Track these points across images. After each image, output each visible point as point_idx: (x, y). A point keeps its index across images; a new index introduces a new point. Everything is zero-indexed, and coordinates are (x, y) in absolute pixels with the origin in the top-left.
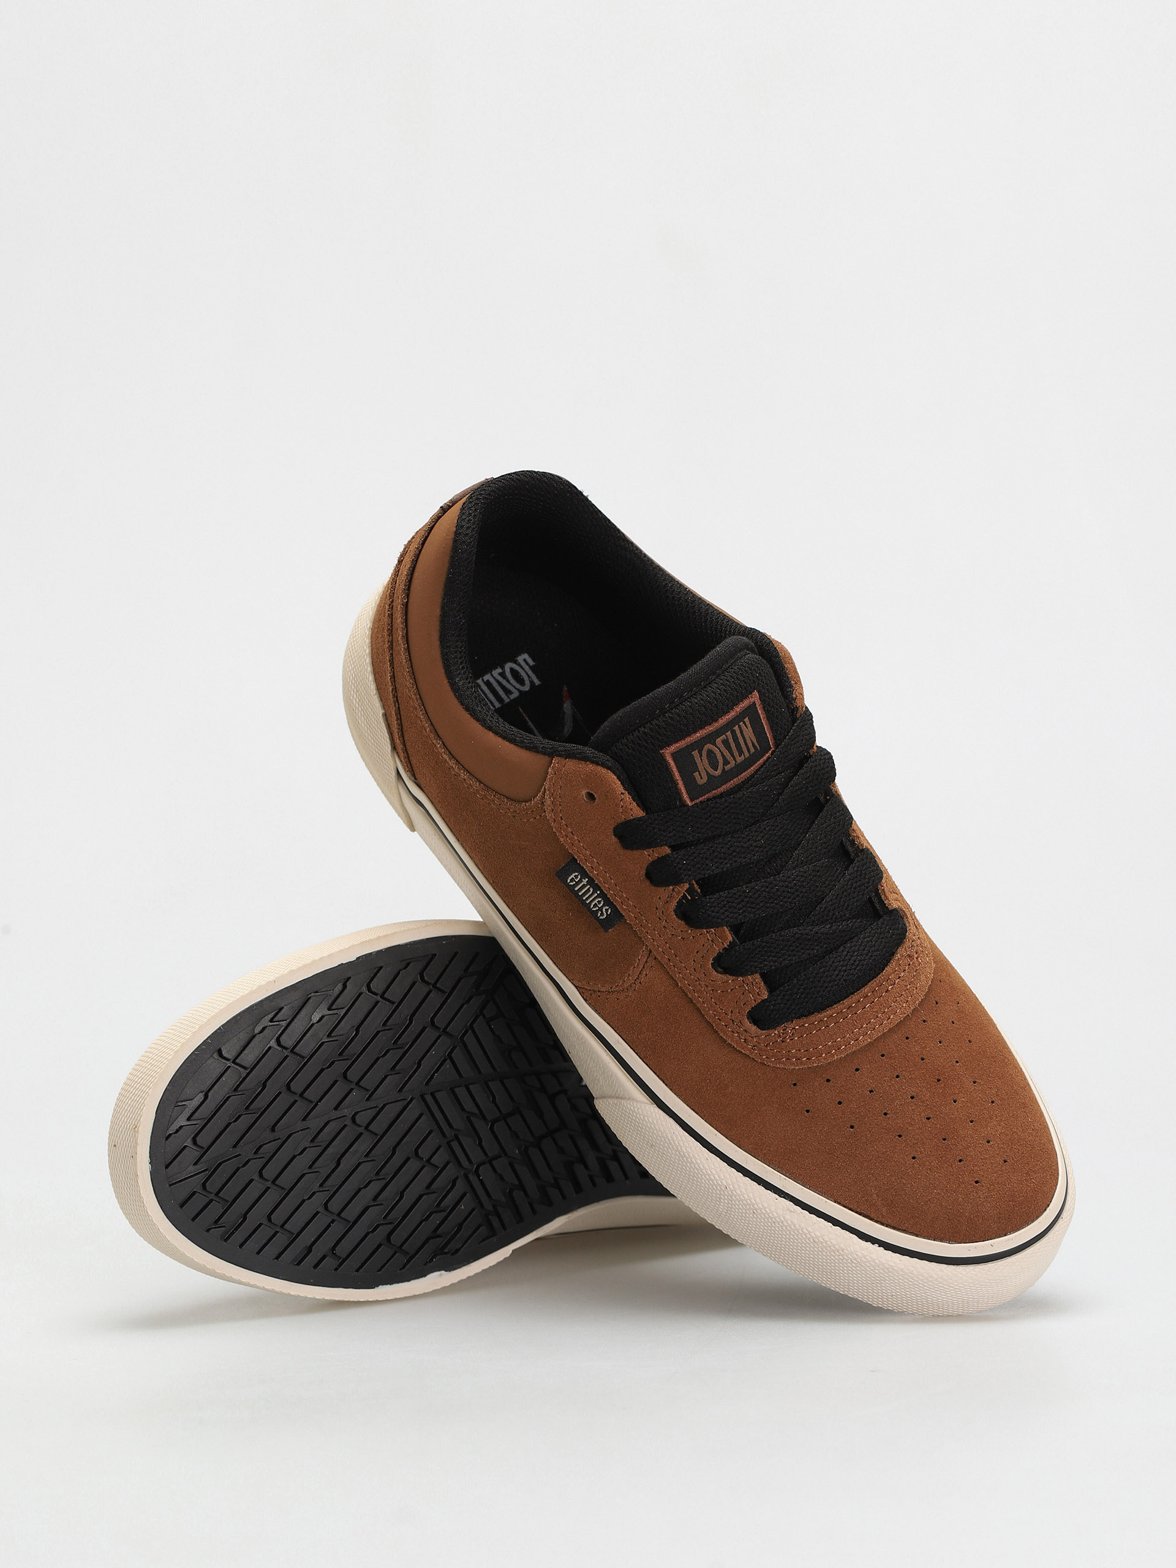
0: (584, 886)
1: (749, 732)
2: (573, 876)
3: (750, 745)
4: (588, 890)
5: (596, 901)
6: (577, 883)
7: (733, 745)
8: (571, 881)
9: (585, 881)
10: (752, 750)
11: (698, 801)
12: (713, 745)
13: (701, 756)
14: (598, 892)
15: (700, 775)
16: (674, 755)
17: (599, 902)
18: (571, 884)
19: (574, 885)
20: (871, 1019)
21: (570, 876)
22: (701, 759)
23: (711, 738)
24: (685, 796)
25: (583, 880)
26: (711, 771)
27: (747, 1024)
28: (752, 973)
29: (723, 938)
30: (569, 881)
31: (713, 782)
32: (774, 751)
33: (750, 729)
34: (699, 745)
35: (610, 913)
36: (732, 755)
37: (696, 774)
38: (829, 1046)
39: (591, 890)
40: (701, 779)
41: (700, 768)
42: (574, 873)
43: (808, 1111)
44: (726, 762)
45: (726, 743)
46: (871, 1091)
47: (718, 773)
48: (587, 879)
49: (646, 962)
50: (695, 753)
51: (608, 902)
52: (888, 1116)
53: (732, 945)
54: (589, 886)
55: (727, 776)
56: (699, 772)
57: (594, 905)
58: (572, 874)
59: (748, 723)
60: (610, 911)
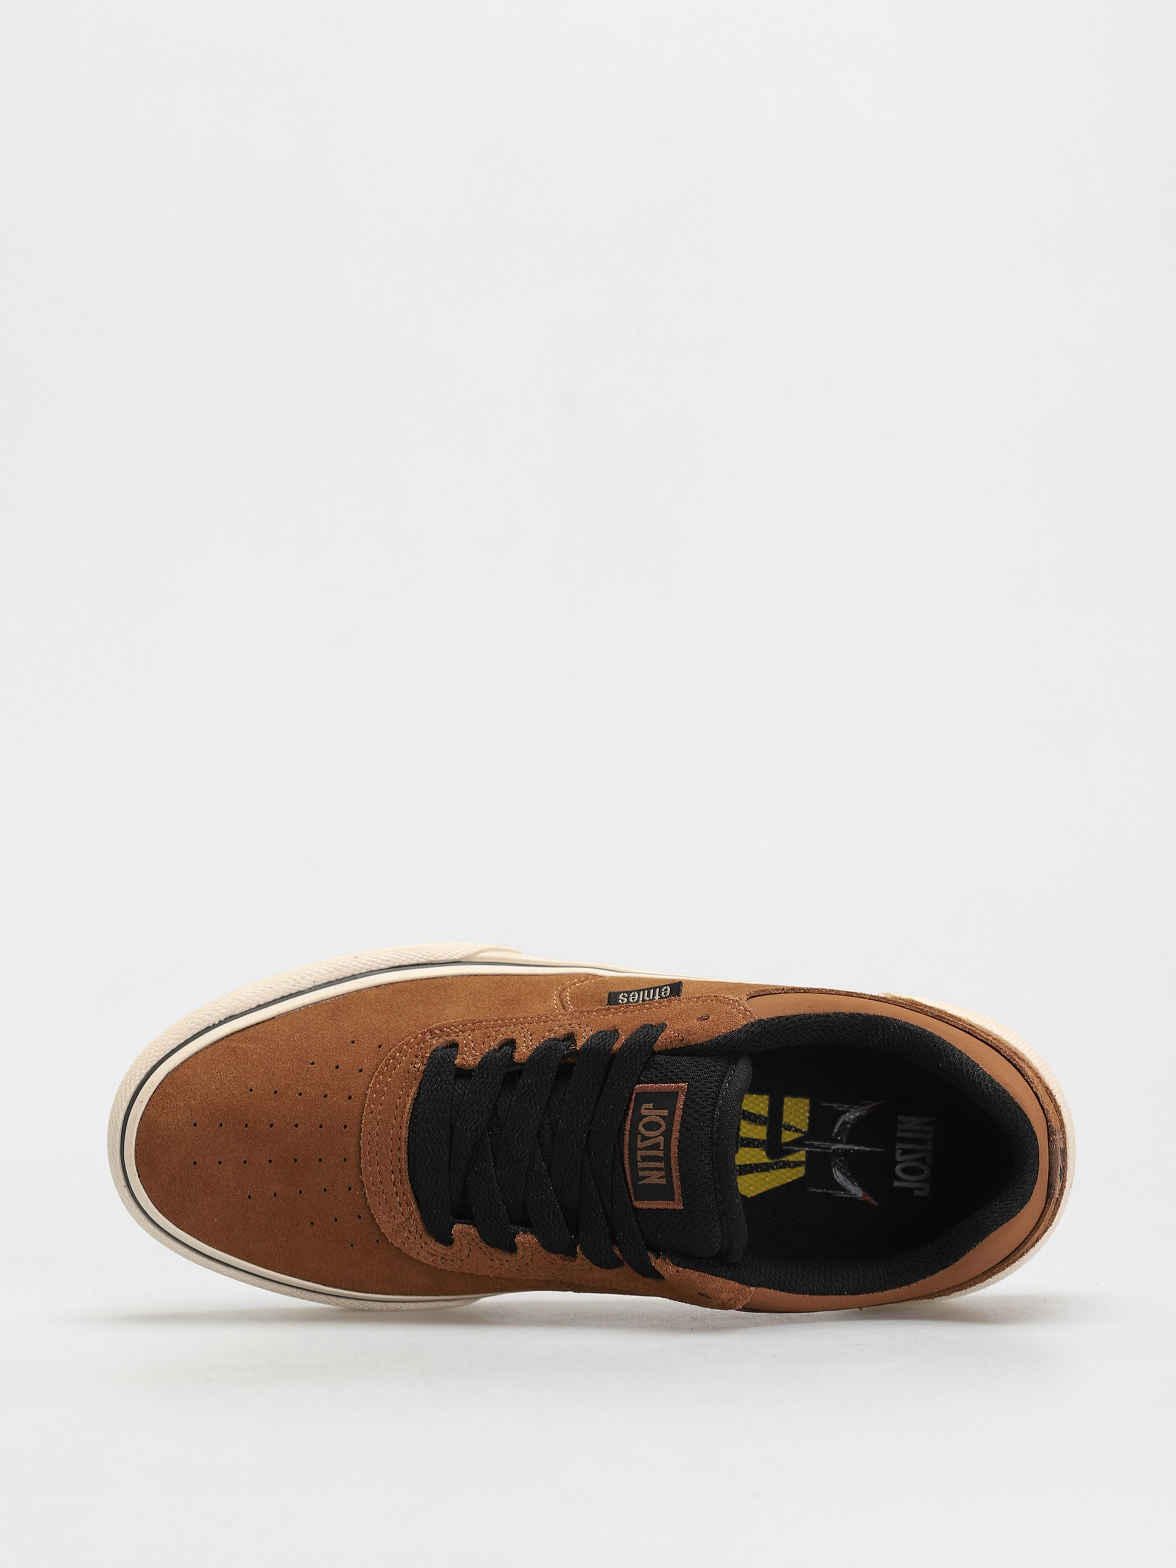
1: (654, 1178)
3: (645, 1174)
7: (652, 1154)
10: (641, 1174)
11: (633, 1097)
12: (662, 1133)
13: (661, 1117)
15: (649, 1109)
16: (677, 1091)
20: (378, 1139)
22: (659, 1116)
23: (667, 1135)
24: (643, 1087)
26: (645, 1120)
28: (481, 1062)
29: (522, 1055)
31: (637, 1119)
32: (631, 1201)
33: (656, 1182)
34: (669, 1120)
37: (651, 1106)
40: (644, 1109)
41: (653, 1111)
44: (644, 1138)
45: (657, 1147)
47: (641, 1128)
50: (665, 1113)
53: (512, 1057)
55: (634, 1134)
56: (651, 1109)
59: (661, 1181)
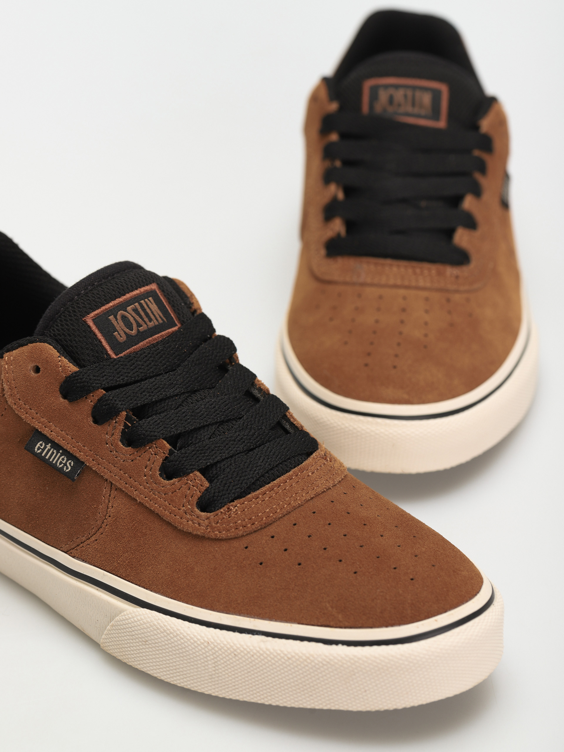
0: (49, 450)
1: (154, 307)
2: (38, 445)
3: (157, 316)
4: (53, 453)
5: (60, 459)
6: (43, 450)
7: (142, 313)
8: (38, 449)
9: (49, 446)
10: (161, 321)
11: (122, 355)
12: (125, 312)
13: (117, 319)
14: (61, 451)
15: (119, 334)
16: (94, 320)
17: (63, 459)
18: (39, 451)
19: (41, 452)
21: (36, 446)
22: (118, 322)
23: (123, 306)
24: (110, 352)
25: (47, 446)
26: (128, 331)
27: (197, 511)
28: (192, 472)
29: (163, 447)
30: (36, 450)
31: (132, 341)
32: (179, 327)
33: (154, 304)
34: (113, 311)
35: (73, 465)
36: (143, 320)
37: (116, 334)
38: (268, 512)
39: (55, 451)
40: (122, 338)
41: (118, 328)
42: (39, 442)
43: (261, 564)
44: (139, 325)
45: (135, 310)
46: (309, 536)
47: (134, 332)
48: (50, 444)
49: (110, 495)
50: (112, 318)
51: (70, 456)
52: (327, 549)
53: (171, 452)
54: (52, 449)
55: (142, 336)
56: (118, 332)
57: (59, 463)
58: (37, 444)
59: (152, 301)
60: (72, 463)
